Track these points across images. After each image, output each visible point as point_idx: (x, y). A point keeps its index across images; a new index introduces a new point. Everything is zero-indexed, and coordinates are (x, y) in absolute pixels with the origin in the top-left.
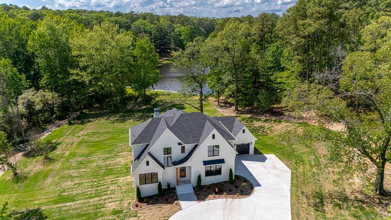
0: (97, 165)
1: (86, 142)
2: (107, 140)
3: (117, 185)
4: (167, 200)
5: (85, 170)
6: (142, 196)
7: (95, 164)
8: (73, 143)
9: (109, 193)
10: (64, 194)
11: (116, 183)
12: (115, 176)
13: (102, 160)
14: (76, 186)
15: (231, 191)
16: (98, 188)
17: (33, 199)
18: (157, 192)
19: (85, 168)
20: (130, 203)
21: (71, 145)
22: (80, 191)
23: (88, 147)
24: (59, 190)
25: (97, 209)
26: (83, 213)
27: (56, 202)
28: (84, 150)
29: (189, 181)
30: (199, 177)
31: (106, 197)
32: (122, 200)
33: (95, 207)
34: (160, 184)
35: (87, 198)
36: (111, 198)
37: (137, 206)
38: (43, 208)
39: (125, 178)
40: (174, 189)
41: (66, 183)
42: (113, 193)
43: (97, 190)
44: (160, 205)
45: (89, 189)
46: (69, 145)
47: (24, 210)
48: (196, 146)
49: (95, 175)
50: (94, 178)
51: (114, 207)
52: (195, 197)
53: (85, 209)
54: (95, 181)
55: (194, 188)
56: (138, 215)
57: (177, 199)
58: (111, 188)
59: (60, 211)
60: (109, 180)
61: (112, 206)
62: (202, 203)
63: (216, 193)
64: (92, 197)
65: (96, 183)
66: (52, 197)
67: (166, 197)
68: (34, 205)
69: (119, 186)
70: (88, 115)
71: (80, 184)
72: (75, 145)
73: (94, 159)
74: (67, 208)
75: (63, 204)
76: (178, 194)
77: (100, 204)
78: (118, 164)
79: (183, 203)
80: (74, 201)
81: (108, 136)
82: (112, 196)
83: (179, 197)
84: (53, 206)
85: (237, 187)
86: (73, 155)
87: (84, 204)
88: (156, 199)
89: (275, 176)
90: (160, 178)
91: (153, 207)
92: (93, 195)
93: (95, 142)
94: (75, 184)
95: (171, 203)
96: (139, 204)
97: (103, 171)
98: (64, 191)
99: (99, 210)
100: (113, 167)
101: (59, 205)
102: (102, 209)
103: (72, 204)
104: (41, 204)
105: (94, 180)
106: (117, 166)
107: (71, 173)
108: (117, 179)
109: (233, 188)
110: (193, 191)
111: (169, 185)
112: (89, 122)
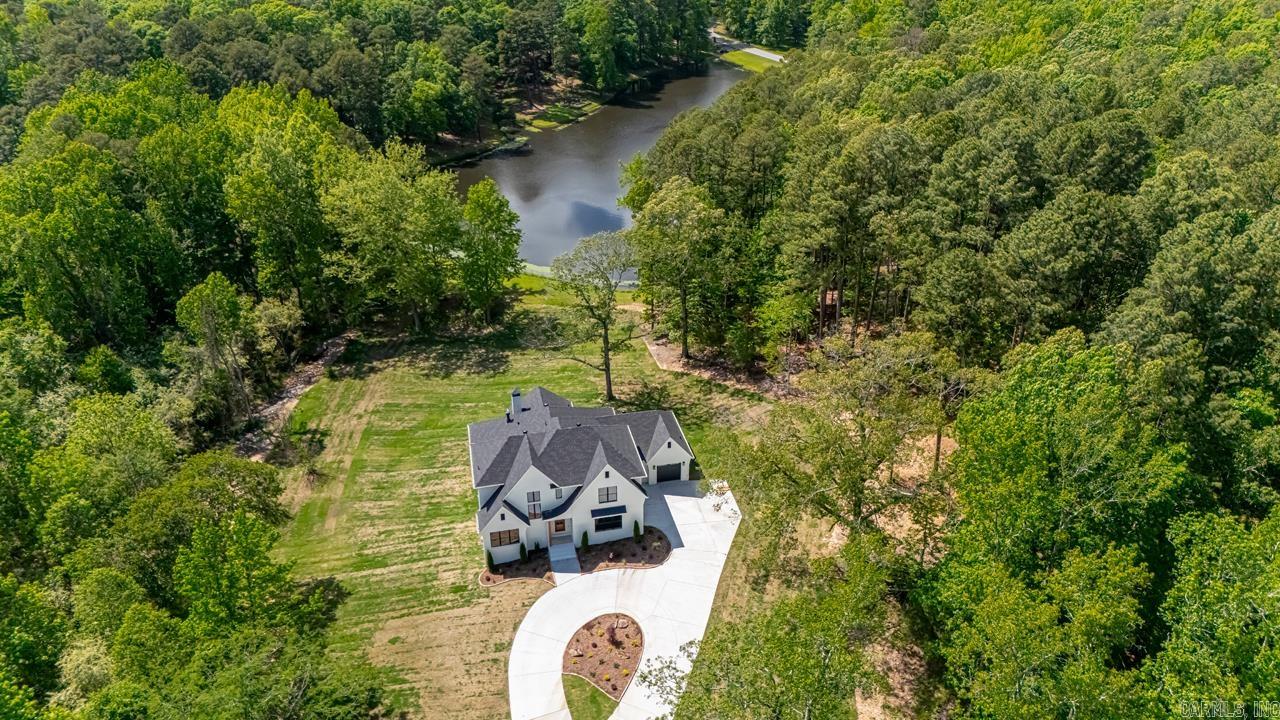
0: (411, 494)
1: (377, 434)
2: (421, 429)
3: (452, 538)
4: (535, 570)
5: (390, 503)
6: (495, 563)
7: (407, 491)
8: (352, 433)
9: (441, 553)
10: (366, 552)
11: (449, 535)
12: (448, 519)
13: (419, 481)
14: (383, 536)
15: (634, 555)
16: (422, 543)
17: (317, 560)
18: (518, 557)
19: (389, 498)
20: (477, 574)
21: (350, 437)
22: (391, 549)
23: (385, 445)
24: (355, 544)
25: (426, 581)
26: (406, 588)
27: (359, 568)
28: (377, 455)
29: (569, 538)
30: (585, 535)
31: (437, 561)
32: (463, 568)
33: (422, 579)
34: (522, 547)
35: (406, 562)
36: (447, 563)
37: (488, 579)
38: (339, 577)
39: (465, 524)
40: (546, 550)
41: (363, 529)
42: (449, 555)
43: (420, 548)
44: (524, 579)
45: (407, 545)
46: (346, 438)
47: (308, 579)
48: (579, 489)
49: (413, 517)
50: (411, 522)
51: (452, 580)
52: (577, 565)
53: (407, 580)
54: (414, 528)
55: (577, 550)
56: (491, 594)
57: (549, 570)
58: (443, 545)
59: (368, 583)
60: (438, 528)
61: (449, 578)
62: (587, 576)
63: (611, 560)
64: (415, 560)
65: (415, 533)
66: (348, 558)
67: (533, 565)
68: (323, 571)
69: (455, 541)
70: (365, 349)
71: (389, 533)
72: (357, 438)
73: (402, 477)
74: (378, 578)
75: (370, 572)
76: (552, 559)
77: (430, 574)
78: (450, 492)
79: (558, 577)
80: (386, 566)
81: (420, 417)
82: (447, 559)
83: (553, 565)
84: (355, 574)
85: (644, 549)
86: (359, 466)
87: (404, 571)
88: (518, 569)
89: (713, 527)
90: (523, 535)
91: (512, 583)
92: (415, 556)
93: (397, 433)
94: (380, 534)
95: (540, 576)
96: (492, 576)
97: (424, 508)
98: (364, 546)
99: (429, 584)
100: (440, 500)
101: (364, 573)
102: (435, 583)
103: (385, 571)
104: (332, 570)
105: (412, 525)
106: (448, 499)
107: (366, 510)
108: (451, 526)
109: (639, 550)
110: (575, 556)
111: (537, 546)
112: (373, 370)
